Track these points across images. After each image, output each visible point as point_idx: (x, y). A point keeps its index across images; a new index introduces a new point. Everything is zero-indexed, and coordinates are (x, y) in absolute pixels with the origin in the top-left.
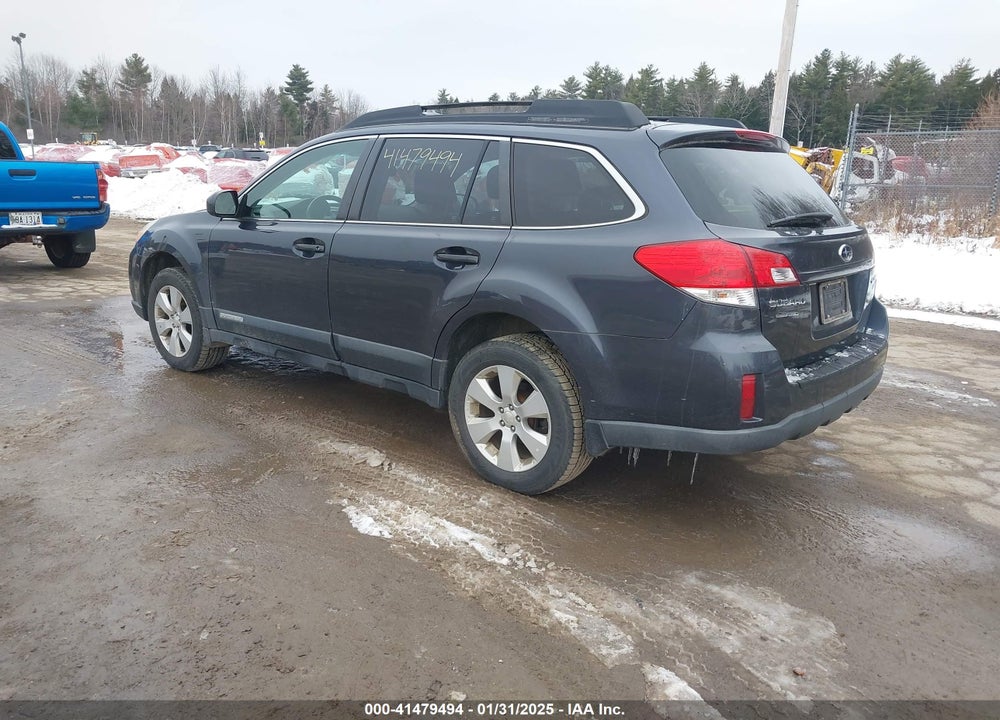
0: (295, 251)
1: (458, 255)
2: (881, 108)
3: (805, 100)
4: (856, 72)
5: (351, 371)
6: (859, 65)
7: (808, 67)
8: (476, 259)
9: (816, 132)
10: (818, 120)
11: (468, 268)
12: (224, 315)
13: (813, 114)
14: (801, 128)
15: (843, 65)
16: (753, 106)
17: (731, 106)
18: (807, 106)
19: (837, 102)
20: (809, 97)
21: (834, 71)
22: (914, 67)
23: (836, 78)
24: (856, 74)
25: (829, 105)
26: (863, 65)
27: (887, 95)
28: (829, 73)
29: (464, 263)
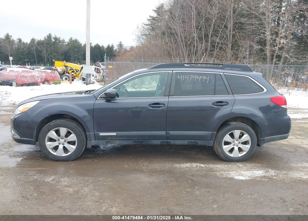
0: (149, 107)
1: (220, 103)
2: (69, 52)
3: (46, 48)
4: (60, 41)
5: (172, 142)
6: (60, 39)
7: (45, 38)
8: (226, 104)
9: (51, 58)
10: (51, 54)
11: (224, 106)
12: (101, 134)
13: (49, 52)
14: (46, 56)
15: (56, 39)
16: (29, 48)
17: (21, 48)
18: (47, 50)
19: (56, 49)
20: (47, 47)
21: (53, 40)
22: (76, 41)
23: (54, 42)
24: (60, 42)
25: (54, 50)
26: (61, 39)
27: (70, 48)
28: (52, 41)
29: (222, 106)
